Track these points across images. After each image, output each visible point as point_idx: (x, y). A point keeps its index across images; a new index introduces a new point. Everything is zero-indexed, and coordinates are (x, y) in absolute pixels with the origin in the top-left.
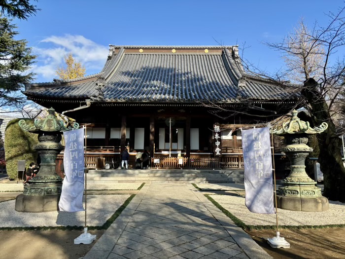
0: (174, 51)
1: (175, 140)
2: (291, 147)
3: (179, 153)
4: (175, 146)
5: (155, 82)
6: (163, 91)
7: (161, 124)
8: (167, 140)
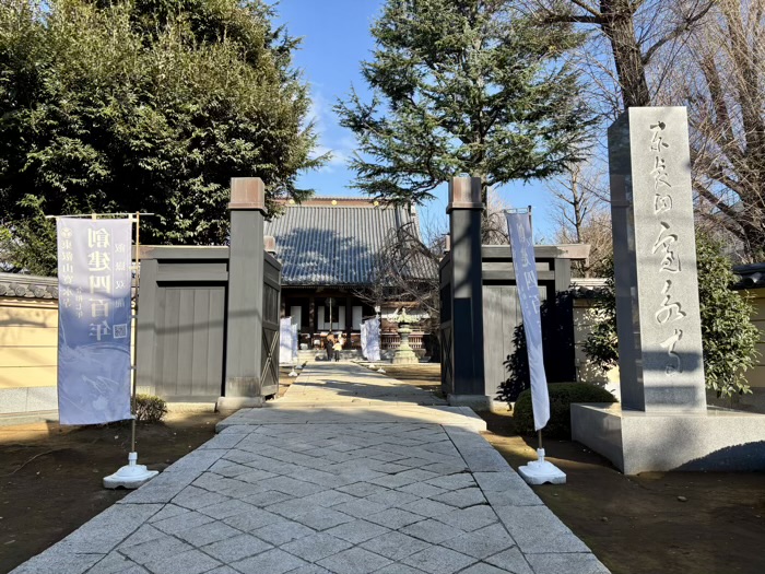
0: (334, 202)
1: (336, 320)
2: (401, 330)
3: (340, 334)
4: (335, 326)
5: (312, 254)
6: (322, 270)
7: (321, 302)
8: (327, 320)
